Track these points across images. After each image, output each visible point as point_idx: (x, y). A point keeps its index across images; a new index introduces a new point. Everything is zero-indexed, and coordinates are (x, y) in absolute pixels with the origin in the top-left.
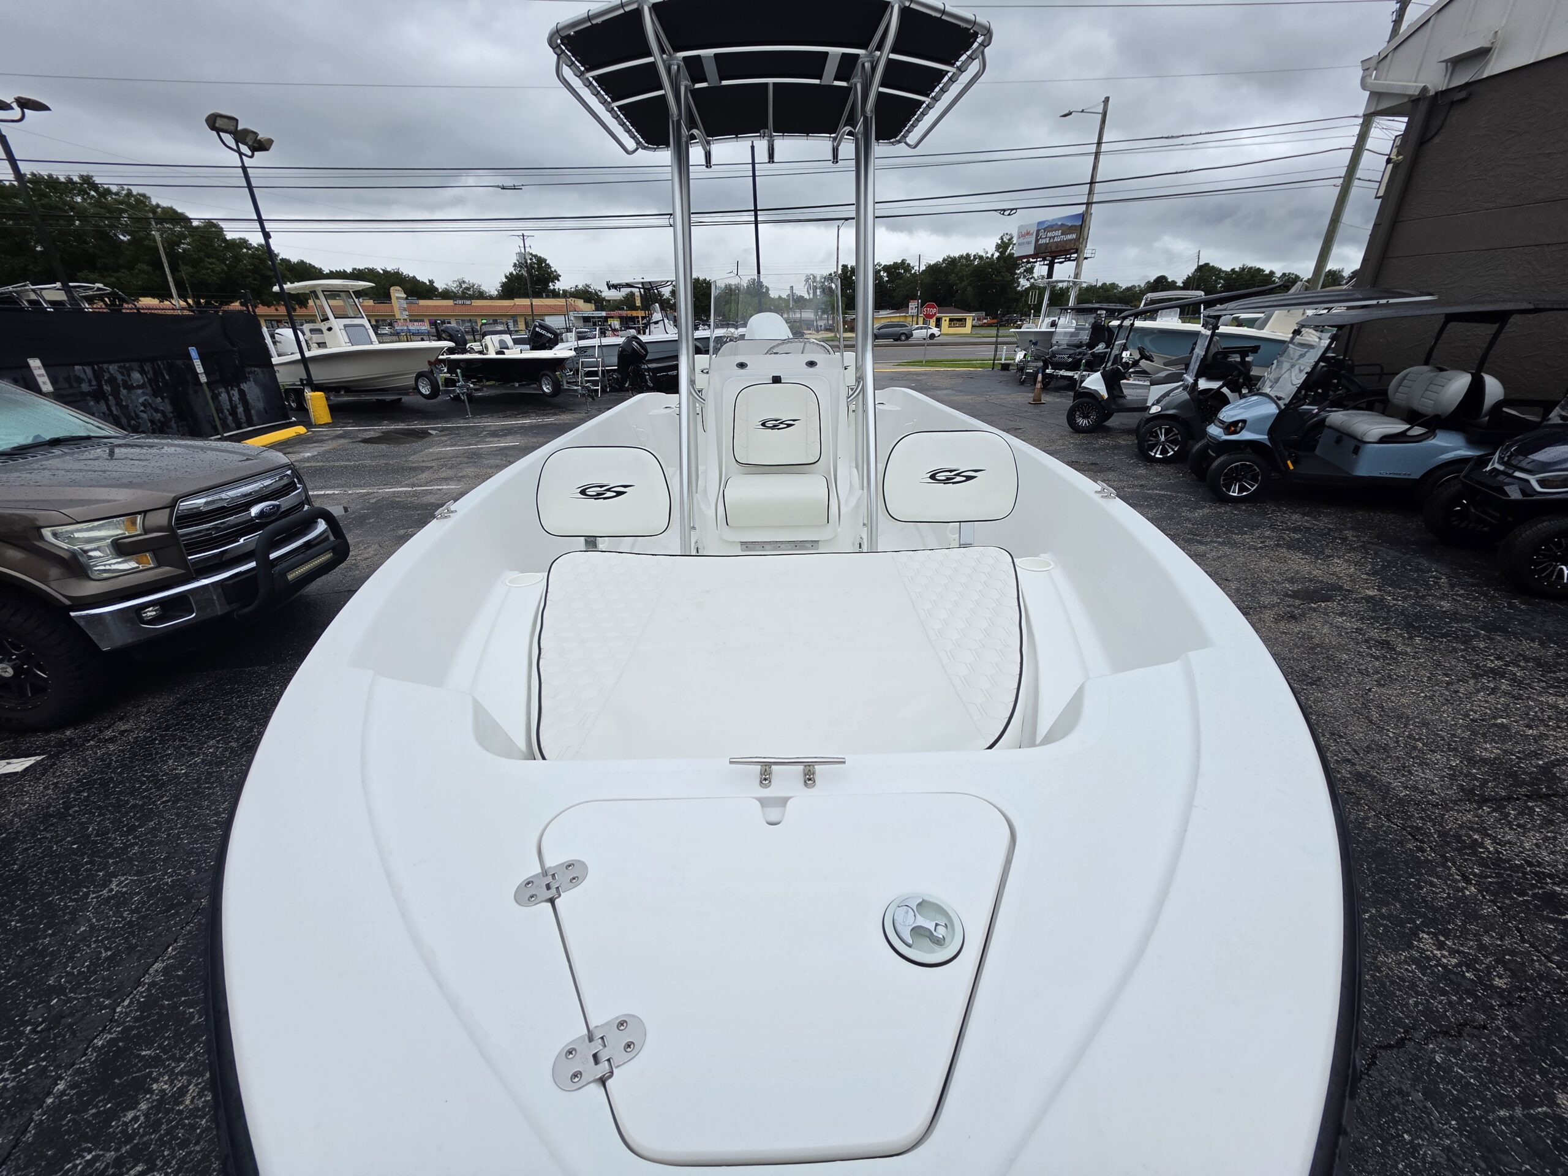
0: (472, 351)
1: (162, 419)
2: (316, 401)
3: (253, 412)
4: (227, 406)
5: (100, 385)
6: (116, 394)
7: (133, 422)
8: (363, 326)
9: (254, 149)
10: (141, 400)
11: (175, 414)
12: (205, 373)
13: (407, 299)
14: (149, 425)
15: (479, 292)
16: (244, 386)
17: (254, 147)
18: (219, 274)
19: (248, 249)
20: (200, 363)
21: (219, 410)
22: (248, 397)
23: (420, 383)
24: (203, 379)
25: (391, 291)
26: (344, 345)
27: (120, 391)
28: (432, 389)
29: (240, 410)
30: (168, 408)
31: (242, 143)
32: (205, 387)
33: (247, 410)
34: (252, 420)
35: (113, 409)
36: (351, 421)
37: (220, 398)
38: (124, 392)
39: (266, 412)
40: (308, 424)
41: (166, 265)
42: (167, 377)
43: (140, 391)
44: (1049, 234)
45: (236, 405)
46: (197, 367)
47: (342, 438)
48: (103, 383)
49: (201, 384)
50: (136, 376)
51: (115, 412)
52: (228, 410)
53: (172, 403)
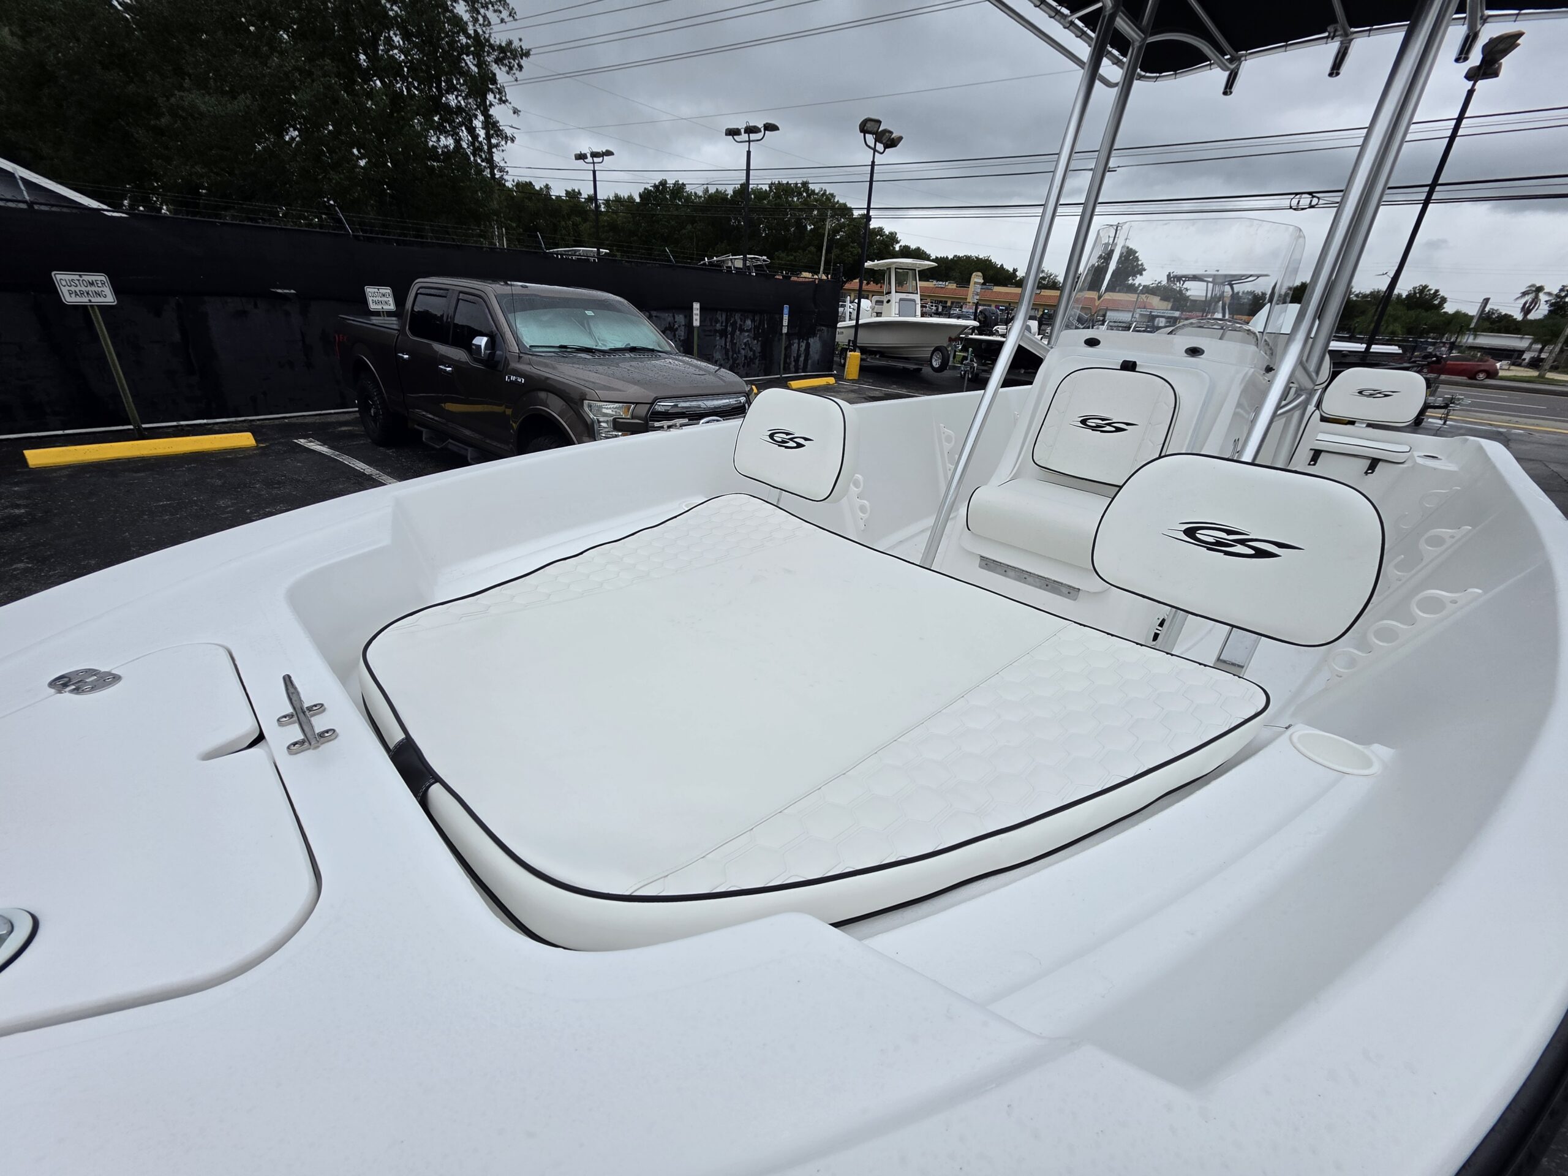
0: (997, 333)
1: (752, 357)
2: (854, 358)
3: (810, 361)
4: (794, 354)
5: (726, 326)
6: (733, 334)
7: (735, 355)
8: (914, 301)
9: (886, 147)
10: (745, 341)
11: (761, 354)
12: (788, 326)
13: (984, 284)
14: (743, 359)
15: (1054, 282)
16: (811, 341)
17: (887, 144)
18: (854, 256)
19: (881, 236)
20: (787, 318)
21: (787, 356)
22: (810, 350)
23: (934, 357)
24: (785, 330)
25: (973, 276)
26: (894, 315)
27: (736, 331)
28: (941, 363)
29: (802, 359)
30: (757, 348)
31: (879, 142)
32: (784, 336)
33: (806, 360)
34: (807, 368)
35: (728, 344)
36: (871, 381)
37: (792, 347)
38: (738, 333)
39: (818, 364)
40: (839, 377)
41: (824, 248)
42: (766, 326)
43: (747, 334)
45: (801, 354)
46: (784, 320)
47: (854, 392)
48: (729, 324)
49: (782, 334)
50: (749, 322)
51: (728, 347)
52: (794, 357)
53: (761, 346)
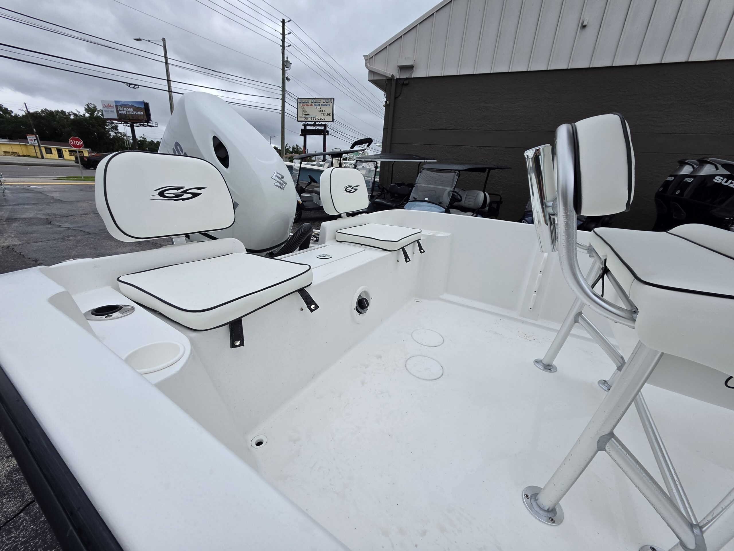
44: (125, 109)
